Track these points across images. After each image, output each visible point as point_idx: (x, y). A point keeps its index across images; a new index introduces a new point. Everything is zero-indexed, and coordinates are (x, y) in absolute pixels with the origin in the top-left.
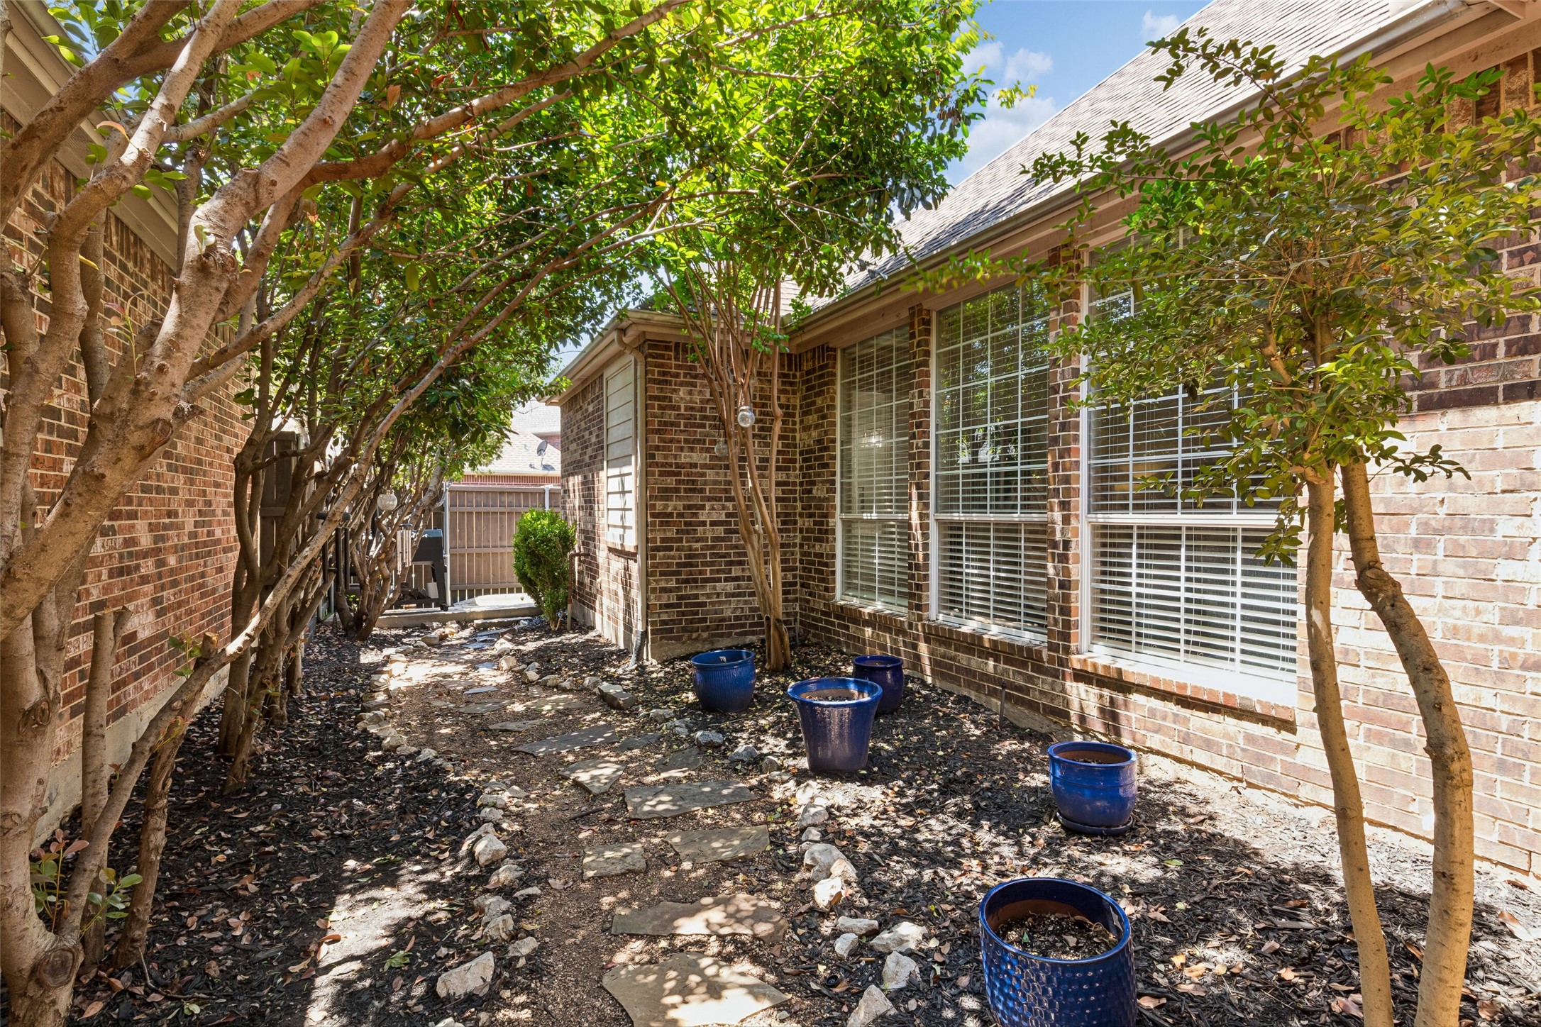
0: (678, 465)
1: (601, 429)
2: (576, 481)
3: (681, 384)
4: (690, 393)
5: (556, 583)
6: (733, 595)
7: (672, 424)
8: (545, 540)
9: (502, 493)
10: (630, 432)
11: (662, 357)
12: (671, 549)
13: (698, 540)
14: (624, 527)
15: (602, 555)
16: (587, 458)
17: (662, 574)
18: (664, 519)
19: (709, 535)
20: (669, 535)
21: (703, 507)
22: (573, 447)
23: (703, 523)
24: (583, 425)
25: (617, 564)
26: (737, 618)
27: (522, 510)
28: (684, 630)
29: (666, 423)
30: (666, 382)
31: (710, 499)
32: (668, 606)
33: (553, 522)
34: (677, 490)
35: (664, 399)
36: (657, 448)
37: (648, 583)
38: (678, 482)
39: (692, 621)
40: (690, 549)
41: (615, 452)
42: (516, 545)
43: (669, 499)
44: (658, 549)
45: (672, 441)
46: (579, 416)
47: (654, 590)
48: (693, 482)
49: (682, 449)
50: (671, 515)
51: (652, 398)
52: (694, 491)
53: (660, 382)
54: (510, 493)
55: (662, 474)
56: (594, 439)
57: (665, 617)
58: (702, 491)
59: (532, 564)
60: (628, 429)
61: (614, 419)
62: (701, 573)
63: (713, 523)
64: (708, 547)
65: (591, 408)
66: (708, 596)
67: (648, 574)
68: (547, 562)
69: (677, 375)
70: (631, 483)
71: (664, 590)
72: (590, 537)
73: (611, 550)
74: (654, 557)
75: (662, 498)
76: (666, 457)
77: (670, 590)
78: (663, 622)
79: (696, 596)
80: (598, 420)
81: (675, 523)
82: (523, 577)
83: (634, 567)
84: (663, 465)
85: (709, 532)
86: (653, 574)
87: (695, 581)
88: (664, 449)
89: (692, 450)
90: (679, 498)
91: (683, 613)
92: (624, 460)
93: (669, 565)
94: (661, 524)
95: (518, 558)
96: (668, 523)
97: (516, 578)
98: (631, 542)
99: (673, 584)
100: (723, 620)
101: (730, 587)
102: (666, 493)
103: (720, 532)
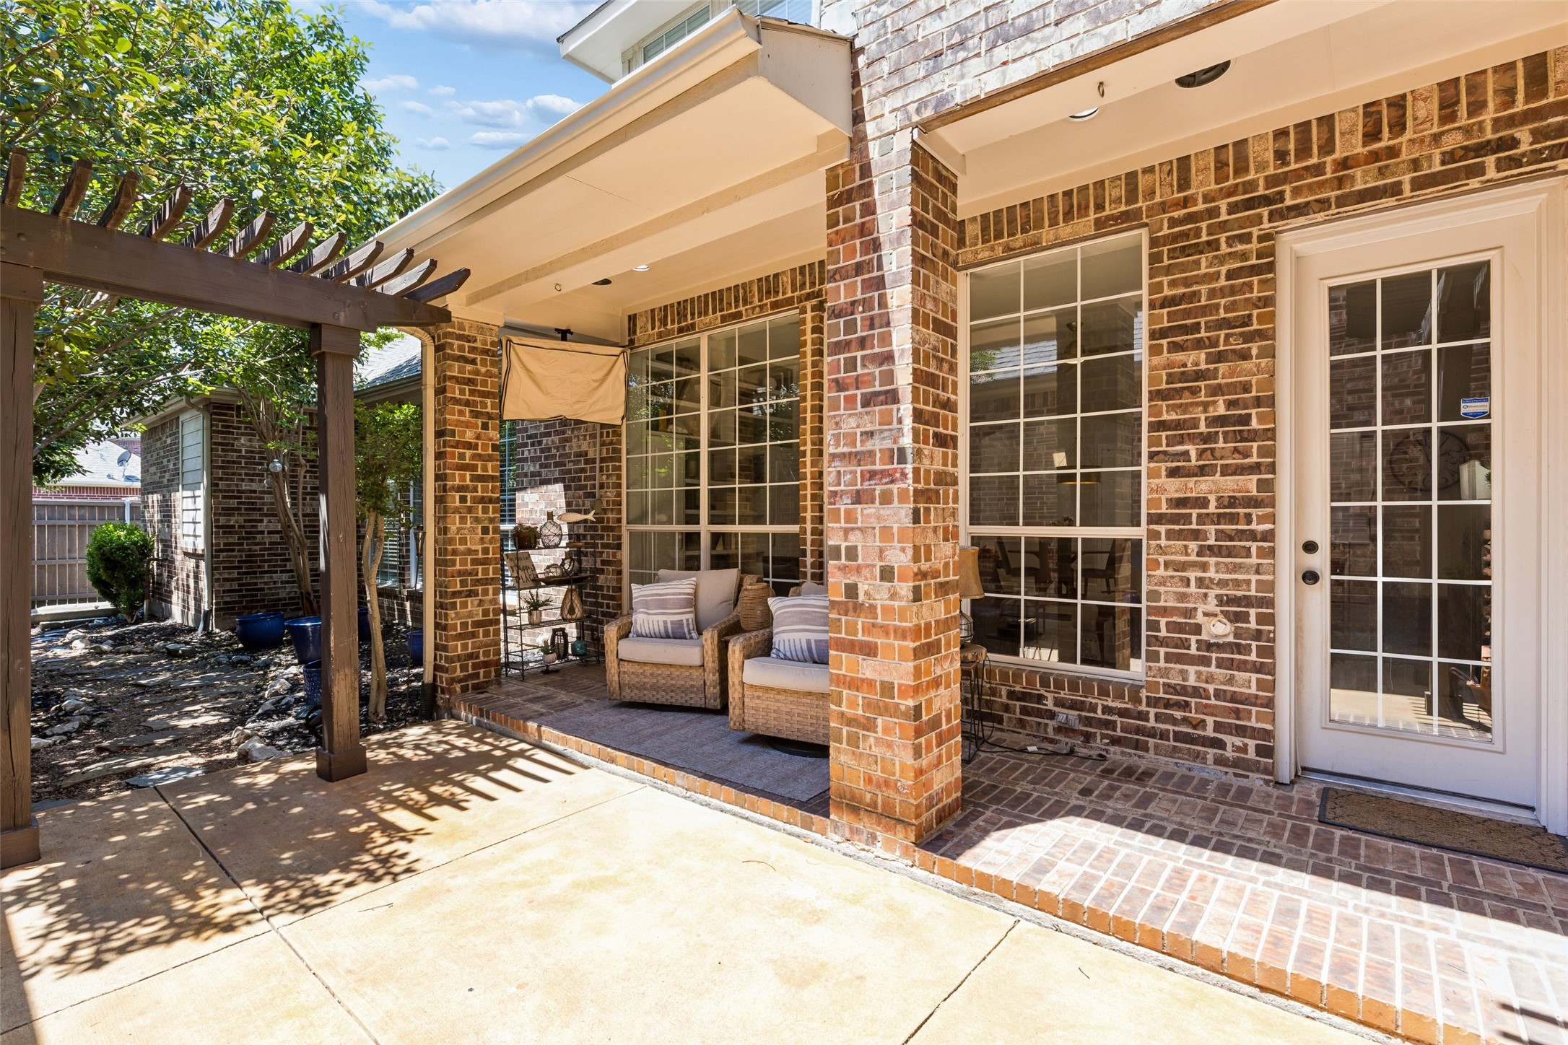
0: (239, 491)
1: (177, 459)
2: (155, 498)
3: (242, 434)
4: (250, 440)
5: (133, 584)
6: (288, 582)
7: (234, 462)
8: (122, 547)
9: (71, 506)
10: (199, 467)
11: (226, 415)
12: (233, 550)
13: (257, 544)
14: (195, 536)
15: (179, 557)
16: (165, 480)
17: (225, 568)
18: (228, 529)
19: (267, 541)
20: (231, 540)
21: (261, 521)
22: (153, 469)
23: (262, 532)
24: (162, 454)
25: (191, 563)
26: (291, 598)
27: (96, 522)
28: (245, 608)
29: (228, 462)
30: (229, 433)
31: (267, 515)
32: (229, 591)
33: (131, 532)
34: (239, 509)
35: (227, 444)
36: (221, 479)
37: (213, 575)
38: (239, 503)
39: (252, 601)
40: (250, 550)
41: (189, 479)
42: (90, 554)
43: (233, 515)
44: (222, 551)
45: (234, 474)
46: (158, 445)
47: (218, 580)
48: (253, 503)
49: (243, 480)
50: (233, 526)
51: (216, 444)
52: (254, 509)
53: (222, 432)
54: (81, 507)
55: (224, 497)
56: (171, 466)
57: (228, 599)
58: (260, 509)
59: (106, 569)
60: (198, 463)
61: (188, 454)
62: (259, 567)
63: (270, 532)
64: (266, 549)
65: (169, 441)
66: (266, 583)
67: (212, 570)
68: (123, 567)
69: (239, 428)
70: (200, 503)
71: (226, 580)
72: (168, 545)
73: (186, 554)
74: (218, 557)
75: (225, 515)
76: (228, 485)
77: (233, 580)
78: (226, 603)
79: (256, 584)
80: (175, 451)
81: (236, 533)
82: (97, 582)
83: (203, 564)
84: (226, 491)
85: (267, 539)
86: (217, 568)
87: (255, 573)
88: (227, 480)
89: (252, 481)
90: (241, 515)
91: (244, 596)
92: (194, 486)
93: (231, 562)
94: (224, 533)
95: (91, 566)
96: (230, 533)
97: (88, 583)
98: (201, 546)
99: (236, 575)
100: (280, 600)
101: (285, 577)
102: (228, 511)
103: (276, 538)
